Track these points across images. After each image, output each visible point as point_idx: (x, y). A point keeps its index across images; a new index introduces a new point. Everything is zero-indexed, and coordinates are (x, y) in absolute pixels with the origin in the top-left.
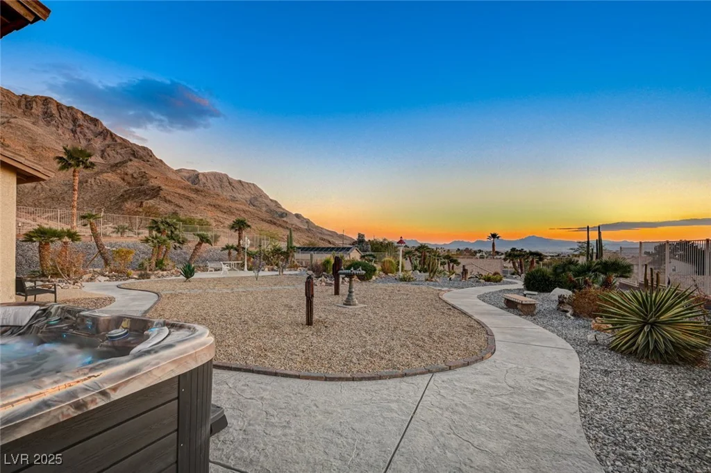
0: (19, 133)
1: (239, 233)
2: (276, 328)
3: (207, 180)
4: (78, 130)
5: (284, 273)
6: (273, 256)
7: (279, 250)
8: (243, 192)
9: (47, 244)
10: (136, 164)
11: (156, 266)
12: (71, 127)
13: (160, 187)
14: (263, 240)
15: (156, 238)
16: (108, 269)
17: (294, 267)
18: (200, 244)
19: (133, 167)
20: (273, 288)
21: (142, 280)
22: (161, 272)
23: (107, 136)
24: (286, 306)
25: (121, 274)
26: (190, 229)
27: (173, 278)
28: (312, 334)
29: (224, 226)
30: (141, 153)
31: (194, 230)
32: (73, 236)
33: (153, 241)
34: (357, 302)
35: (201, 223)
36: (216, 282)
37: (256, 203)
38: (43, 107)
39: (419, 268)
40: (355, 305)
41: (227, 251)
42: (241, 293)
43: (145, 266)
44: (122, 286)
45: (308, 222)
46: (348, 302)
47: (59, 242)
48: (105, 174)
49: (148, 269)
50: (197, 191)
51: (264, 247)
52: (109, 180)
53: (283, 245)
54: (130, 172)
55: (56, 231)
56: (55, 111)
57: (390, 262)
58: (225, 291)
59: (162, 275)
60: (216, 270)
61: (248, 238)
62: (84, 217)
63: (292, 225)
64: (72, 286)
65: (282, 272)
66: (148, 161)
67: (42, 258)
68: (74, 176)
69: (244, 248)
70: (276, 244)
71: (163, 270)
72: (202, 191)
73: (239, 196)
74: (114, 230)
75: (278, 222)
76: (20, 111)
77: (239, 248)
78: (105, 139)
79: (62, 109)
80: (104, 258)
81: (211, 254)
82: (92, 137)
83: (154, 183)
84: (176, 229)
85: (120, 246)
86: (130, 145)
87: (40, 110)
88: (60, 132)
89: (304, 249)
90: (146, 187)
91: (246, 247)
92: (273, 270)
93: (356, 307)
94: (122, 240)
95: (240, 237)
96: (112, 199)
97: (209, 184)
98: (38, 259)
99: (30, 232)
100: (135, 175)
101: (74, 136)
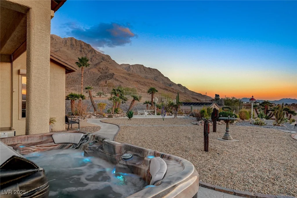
0: (63, 54)
1: (152, 95)
2: (186, 151)
3: (134, 68)
4: (82, 50)
5: (177, 117)
6: (169, 107)
7: (172, 104)
8: (151, 74)
9: (74, 101)
10: (104, 63)
11: (115, 112)
12: (80, 49)
13: (113, 73)
14: (163, 98)
15: (115, 98)
16: (96, 112)
17: (181, 114)
18: (133, 101)
19: (103, 65)
20: (174, 125)
21: (109, 118)
22: (117, 115)
23: (93, 52)
24: (186, 137)
25: (101, 115)
26: (128, 93)
27: (122, 118)
28: (211, 158)
29: (142, 92)
30: (106, 58)
31: (130, 94)
32: (83, 97)
33: (113, 100)
34: (232, 138)
35: (132, 90)
36: (143, 121)
37: (157, 79)
38: (70, 42)
39: (264, 116)
40: (230, 140)
41: (146, 105)
42: (158, 128)
43: (110, 111)
44: (102, 121)
45: (185, 88)
46: (226, 138)
47: (78, 100)
48: (92, 69)
49: (112, 113)
50: (129, 74)
51: (165, 103)
52: (94, 71)
53: (174, 101)
54: (101, 67)
55: (77, 95)
56: (74, 43)
57: (246, 112)
58: (149, 126)
59: (118, 116)
60: (141, 114)
61: (157, 97)
62: (86, 88)
63: (176, 90)
64: (83, 120)
65: (176, 116)
66: (109, 61)
67: (72, 107)
68: (82, 70)
69: (154, 103)
70: (171, 101)
71: (118, 114)
72: (131, 74)
73: (149, 76)
74: (97, 94)
75: (169, 89)
76: (63, 45)
77: (152, 103)
78: (92, 53)
79: (77, 42)
80: (94, 107)
81: (138, 105)
82: (87, 53)
83: (111, 72)
84: (123, 93)
85: (100, 101)
86: (102, 55)
87: (70, 43)
88: (76, 52)
89: (186, 104)
90: (108, 74)
91: (156, 102)
92: (169, 115)
93: (232, 141)
94: (100, 99)
95: (152, 97)
96: (95, 80)
97: (135, 71)
98: (70, 108)
99: (68, 95)
100: (103, 69)
101: (81, 53)
